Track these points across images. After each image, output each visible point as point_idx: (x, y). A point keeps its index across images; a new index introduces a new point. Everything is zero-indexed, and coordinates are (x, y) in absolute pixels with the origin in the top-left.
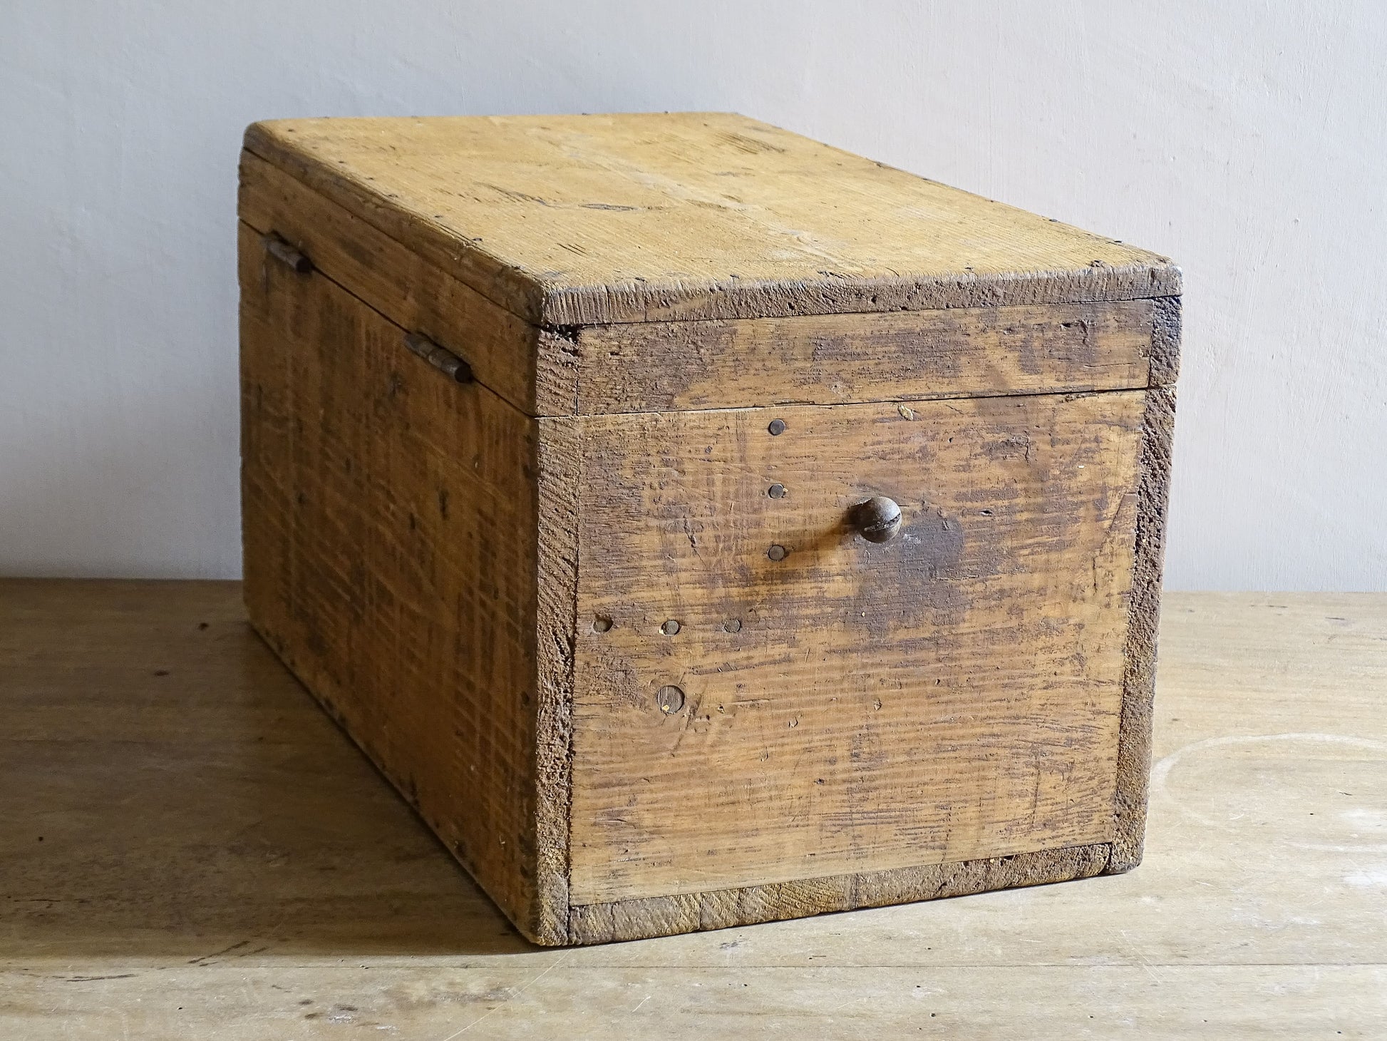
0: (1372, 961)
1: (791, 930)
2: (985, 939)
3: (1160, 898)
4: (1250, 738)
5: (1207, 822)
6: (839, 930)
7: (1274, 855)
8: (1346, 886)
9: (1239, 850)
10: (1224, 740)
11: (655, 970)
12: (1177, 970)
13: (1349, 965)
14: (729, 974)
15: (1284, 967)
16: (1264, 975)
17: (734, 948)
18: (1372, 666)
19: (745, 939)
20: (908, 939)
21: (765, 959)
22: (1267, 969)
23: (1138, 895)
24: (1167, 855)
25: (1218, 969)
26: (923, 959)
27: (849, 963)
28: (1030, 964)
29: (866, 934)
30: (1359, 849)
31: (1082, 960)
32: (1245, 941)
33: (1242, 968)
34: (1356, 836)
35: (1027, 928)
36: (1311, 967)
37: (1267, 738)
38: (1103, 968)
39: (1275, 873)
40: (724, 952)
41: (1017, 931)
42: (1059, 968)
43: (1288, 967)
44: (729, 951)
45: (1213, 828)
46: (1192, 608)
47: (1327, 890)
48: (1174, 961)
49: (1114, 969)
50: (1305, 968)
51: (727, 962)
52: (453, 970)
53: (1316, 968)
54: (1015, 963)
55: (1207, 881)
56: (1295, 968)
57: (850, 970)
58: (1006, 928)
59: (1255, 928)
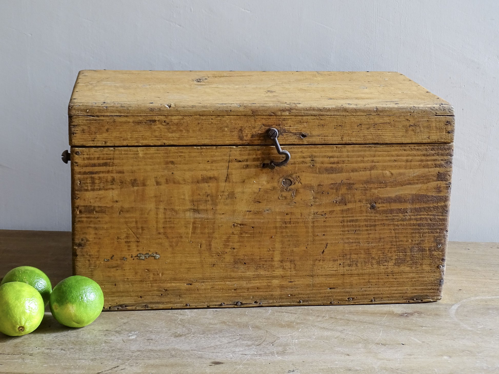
1: (314, 366)
2: (385, 371)
3: (450, 357)
4: (487, 297)
5: (469, 329)
6: (332, 367)
7: (493, 341)
9: (480, 339)
10: (477, 298)
17: (293, 373)
19: (297, 369)
20: (357, 370)
23: (442, 356)
24: (454, 341)
29: (341, 368)
35: (400, 367)
37: (494, 297)
39: (493, 348)
41: (397, 368)
45: (471, 331)
46: (469, 248)
55: (468, 351)
58: (392, 367)
59: (485, 369)
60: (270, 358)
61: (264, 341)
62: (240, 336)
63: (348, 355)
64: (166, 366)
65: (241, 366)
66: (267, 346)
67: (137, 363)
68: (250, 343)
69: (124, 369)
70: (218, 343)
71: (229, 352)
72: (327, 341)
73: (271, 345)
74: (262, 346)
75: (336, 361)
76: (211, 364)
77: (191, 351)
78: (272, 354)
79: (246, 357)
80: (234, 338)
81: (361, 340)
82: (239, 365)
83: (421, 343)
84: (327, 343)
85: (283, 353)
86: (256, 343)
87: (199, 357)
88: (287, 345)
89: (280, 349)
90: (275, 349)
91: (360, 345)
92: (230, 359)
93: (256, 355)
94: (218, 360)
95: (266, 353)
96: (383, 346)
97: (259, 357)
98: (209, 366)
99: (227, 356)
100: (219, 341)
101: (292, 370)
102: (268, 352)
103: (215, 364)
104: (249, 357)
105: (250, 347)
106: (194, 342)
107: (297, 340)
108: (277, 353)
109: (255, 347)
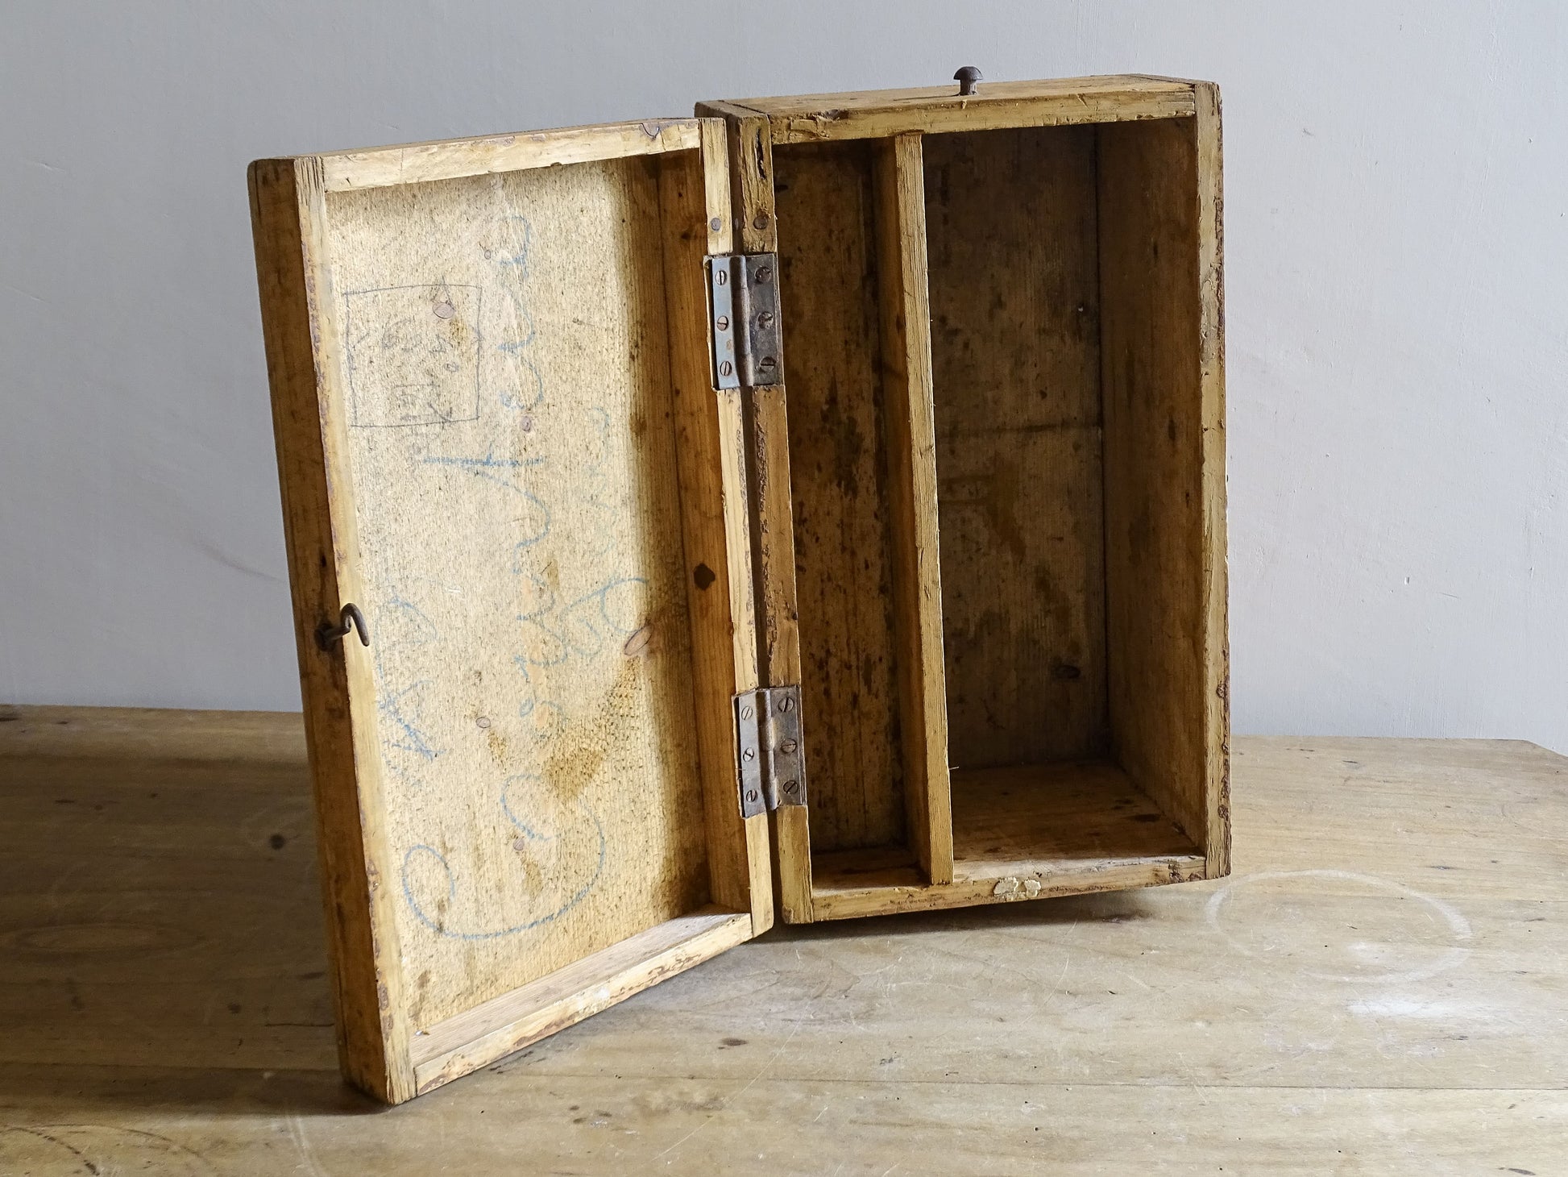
0: (1366, 1086)
1: (932, 1047)
2: (1077, 1059)
3: (1209, 1022)
4: (1282, 875)
5: (1247, 953)
6: (969, 1049)
7: (1297, 985)
8: (1350, 1014)
9: (1270, 979)
10: (1262, 876)
11: (831, 1083)
12: (1220, 1091)
13: (1349, 1088)
14: (886, 1088)
15: (1301, 1090)
16: (1284, 1097)
17: (891, 1064)
18: (1377, 806)
19: (898, 1056)
20: (1020, 1057)
21: (913, 1075)
22: (1287, 1091)
23: (1193, 1020)
24: (1216, 983)
25: (1251, 1091)
26: (1030, 1077)
27: (976, 1080)
28: (1110, 1082)
29: (988, 1053)
30: (1361, 979)
31: (1149, 1080)
32: (1272, 1065)
33: (1269, 1090)
34: (1358, 967)
35: (1109, 1048)
36: (1320, 1089)
37: (1294, 874)
38: (1164, 1088)
39: (1295, 1001)
40: (882, 1068)
41: (1101, 1053)
42: (1132, 1087)
43: (1303, 1089)
44: (887, 1066)
45: (1251, 958)
46: (1242, 751)
47: (1335, 1018)
48: (1218, 1082)
49: (1172, 1089)
50: (1316, 1091)
51: (884, 1077)
52: (682, 1080)
53: (1324, 1091)
54: (1099, 1081)
55: (1245, 1008)
56: (1309, 1091)
57: (976, 1085)
58: (1093, 1049)
59: (1280, 1053)
60: (840, 1030)
61: (827, 987)
62: (777, 976)
63: (1002, 1020)
64: (630, 1050)
65: (783, 1050)
66: (835, 999)
67: (571, 1044)
68: (798, 991)
69: (544, 1059)
70: (734, 993)
71: (758, 1016)
72: (957, 987)
73: (843, 996)
74: (823, 999)
75: (976, 1036)
76: (722, 1046)
77: (679, 1014)
78: (846, 1017)
79: (792, 1025)
80: (767, 981)
81: (1027, 982)
82: (779, 1046)
83: (1148, 988)
84: (956, 990)
85: (867, 1016)
86: (813, 992)
87: (696, 1028)
88: (875, 996)
89: (862, 1006)
90: (851, 1007)
91: (1025, 996)
92: (759, 1033)
93: (812, 1021)
94: (734, 1036)
95: (832, 1017)
96: (1071, 997)
97: (819, 1027)
98: (718, 1051)
99: (753, 1025)
100: (735, 987)
101: (887, 1057)
102: (836, 1014)
103: (728, 1044)
104: (797, 1027)
105: (800, 1003)
106: (683, 990)
107: (894, 985)
108: (856, 1018)
109: (809, 1003)
